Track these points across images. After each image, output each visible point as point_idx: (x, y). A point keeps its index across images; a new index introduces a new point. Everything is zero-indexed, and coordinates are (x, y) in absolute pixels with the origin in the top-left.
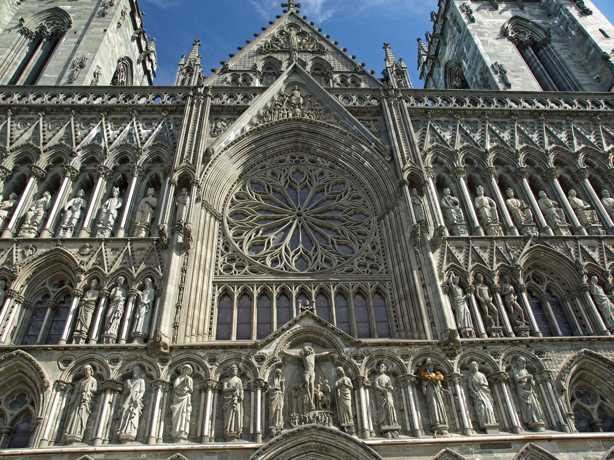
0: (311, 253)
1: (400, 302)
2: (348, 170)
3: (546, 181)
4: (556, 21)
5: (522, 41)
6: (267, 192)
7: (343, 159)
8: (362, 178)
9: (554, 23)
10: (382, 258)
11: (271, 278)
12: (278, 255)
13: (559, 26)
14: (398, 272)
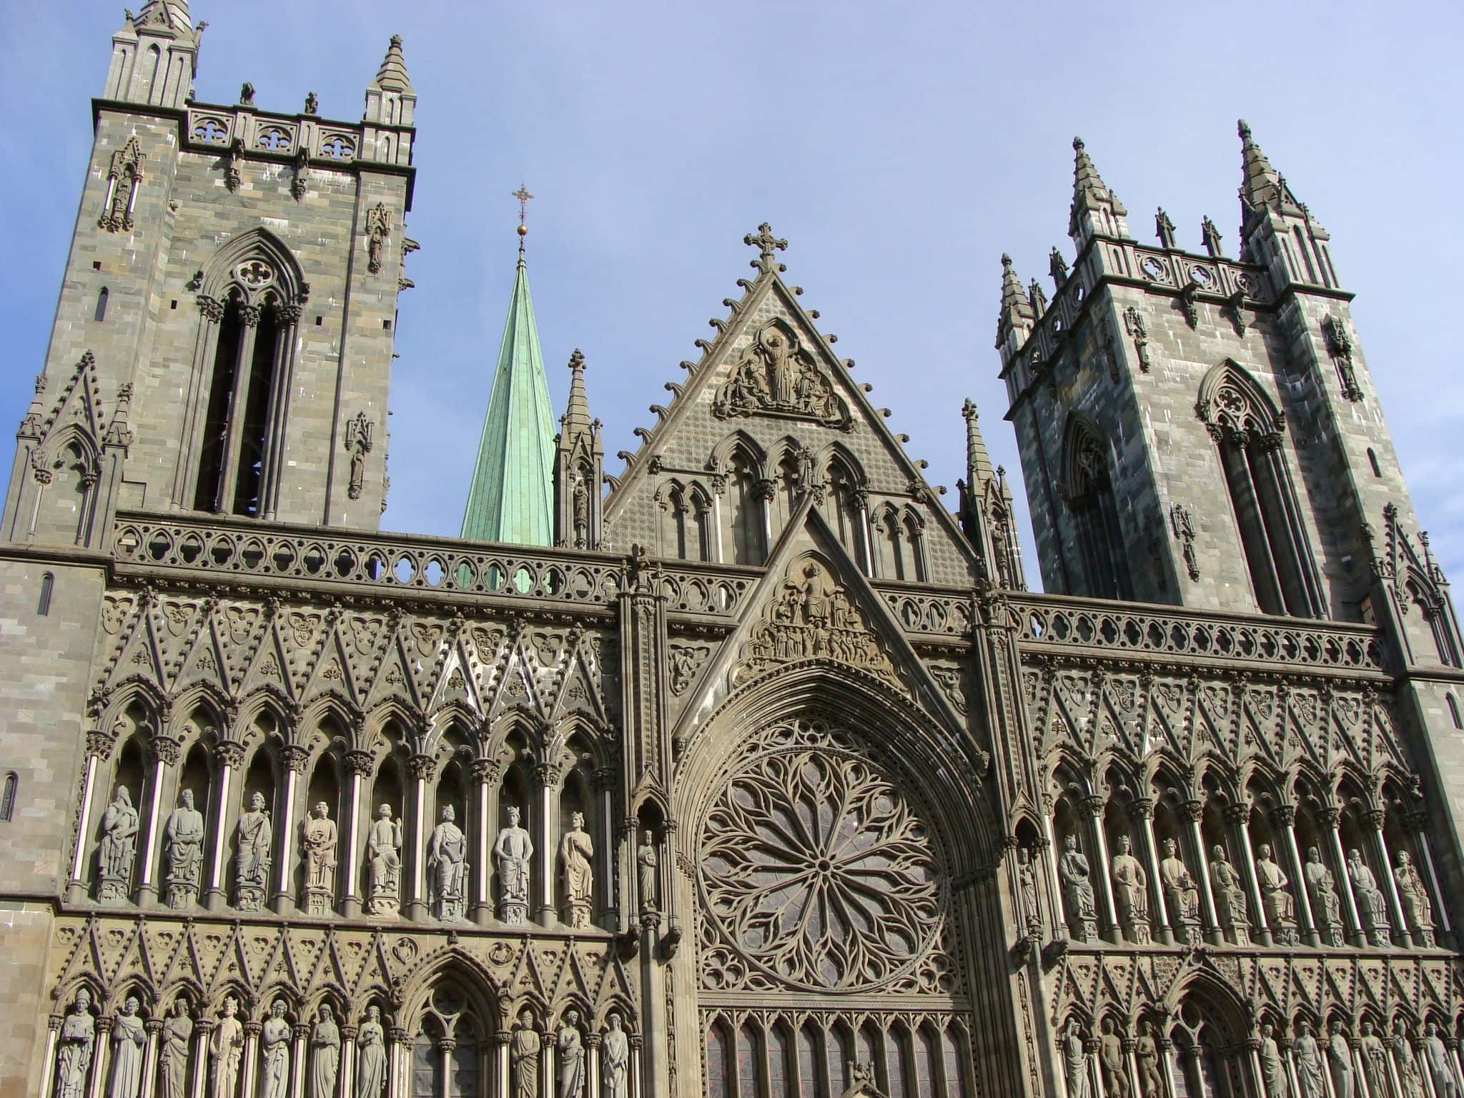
0: (847, 949)
1: (987, 1054)
2: (903, 767)
3: (1229, 824)
4: (1298, 384)
5: (1231, 429)
6: (765, 811)
7: (896, 746)
8: (931, 794)
9: (1294, 388)
10: (958, 964)
11: (788, 999)
12: (794, 952)
13: (1302, 400)
14: (986, 1002)
